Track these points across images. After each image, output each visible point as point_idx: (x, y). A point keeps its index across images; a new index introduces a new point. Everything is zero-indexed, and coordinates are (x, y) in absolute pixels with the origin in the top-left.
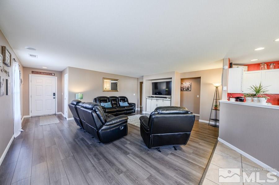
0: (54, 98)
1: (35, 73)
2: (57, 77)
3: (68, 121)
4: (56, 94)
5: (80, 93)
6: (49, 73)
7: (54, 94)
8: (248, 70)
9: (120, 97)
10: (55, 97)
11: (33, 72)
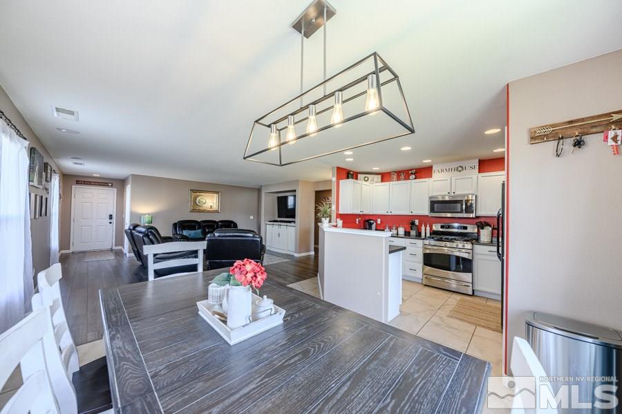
0: (111, 223)
1: (81, 184)
2: (115, 190)
3: (129, 257)
4: (114, 217)
5: (149, 214)
6: (104, 182)
7: (111, 217)
8: (382, 181)
9: (221, 221)
10: (111, 221)
11: (78, 182)
